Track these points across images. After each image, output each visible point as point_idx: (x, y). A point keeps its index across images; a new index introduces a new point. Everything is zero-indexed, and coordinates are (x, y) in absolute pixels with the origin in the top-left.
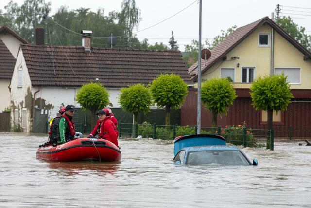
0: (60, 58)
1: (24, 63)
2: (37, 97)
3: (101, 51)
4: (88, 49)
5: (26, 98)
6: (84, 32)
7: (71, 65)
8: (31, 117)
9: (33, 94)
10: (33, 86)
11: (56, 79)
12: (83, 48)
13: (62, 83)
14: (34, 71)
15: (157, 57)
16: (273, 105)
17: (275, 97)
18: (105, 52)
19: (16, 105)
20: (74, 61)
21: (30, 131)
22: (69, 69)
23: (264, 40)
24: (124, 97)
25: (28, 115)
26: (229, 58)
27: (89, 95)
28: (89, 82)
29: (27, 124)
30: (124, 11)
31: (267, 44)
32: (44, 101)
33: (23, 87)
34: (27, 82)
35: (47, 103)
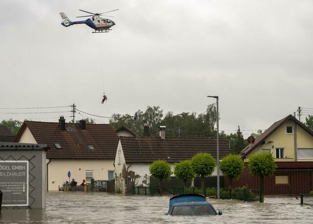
0: (144, 144)
1: (121, 148)
2: (129, 170)
3: (172, 139)
4: (163, 138)
5: (123, 171)
6: (160, 127)
7: (151, 149)
8: (126, 183)
9: (126, 168)
10: (126, 163)
11: (141, 158)
12: (160, 138)
13: (146, 161)
14: (127, 153)
15: (209, 142)
16: (263, 172)
17: (264, 167)
18: (175, 139)
19: (118, 175)
20: (154, 146)
21: (125, 193)
22: (150, 151)
23: (289, 130)
24: (177, 169)
25: (124, 182)
26: (266, 142)
27: (157, 168)
28: (158, 160)
29: (124, 188)
30: (208, 114)
31: (292, 132)
32: (134, 173)
33: (121, 163)
34: (123, 161)
35: (136, 174)
